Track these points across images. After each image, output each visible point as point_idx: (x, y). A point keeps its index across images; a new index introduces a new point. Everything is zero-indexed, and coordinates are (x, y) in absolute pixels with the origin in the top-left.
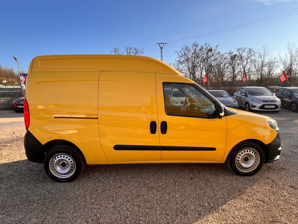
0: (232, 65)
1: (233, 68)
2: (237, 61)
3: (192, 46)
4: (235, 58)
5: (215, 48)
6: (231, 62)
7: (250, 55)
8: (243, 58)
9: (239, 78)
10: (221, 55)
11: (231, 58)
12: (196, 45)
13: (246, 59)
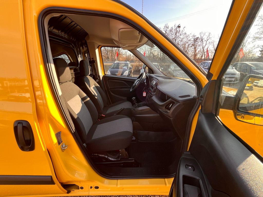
0: (194, 46)
1: (195, 48)
2: (198, 42)
3: (164, 28)
4: (197, 40)
5: (183, 29)
6: (194, 44)
7: (209, 38)
8: (203, 40)
9: (198, 56)
10: (187, 35)
11: (194, 40)
12: (167, 27)
13: (205, 41)
